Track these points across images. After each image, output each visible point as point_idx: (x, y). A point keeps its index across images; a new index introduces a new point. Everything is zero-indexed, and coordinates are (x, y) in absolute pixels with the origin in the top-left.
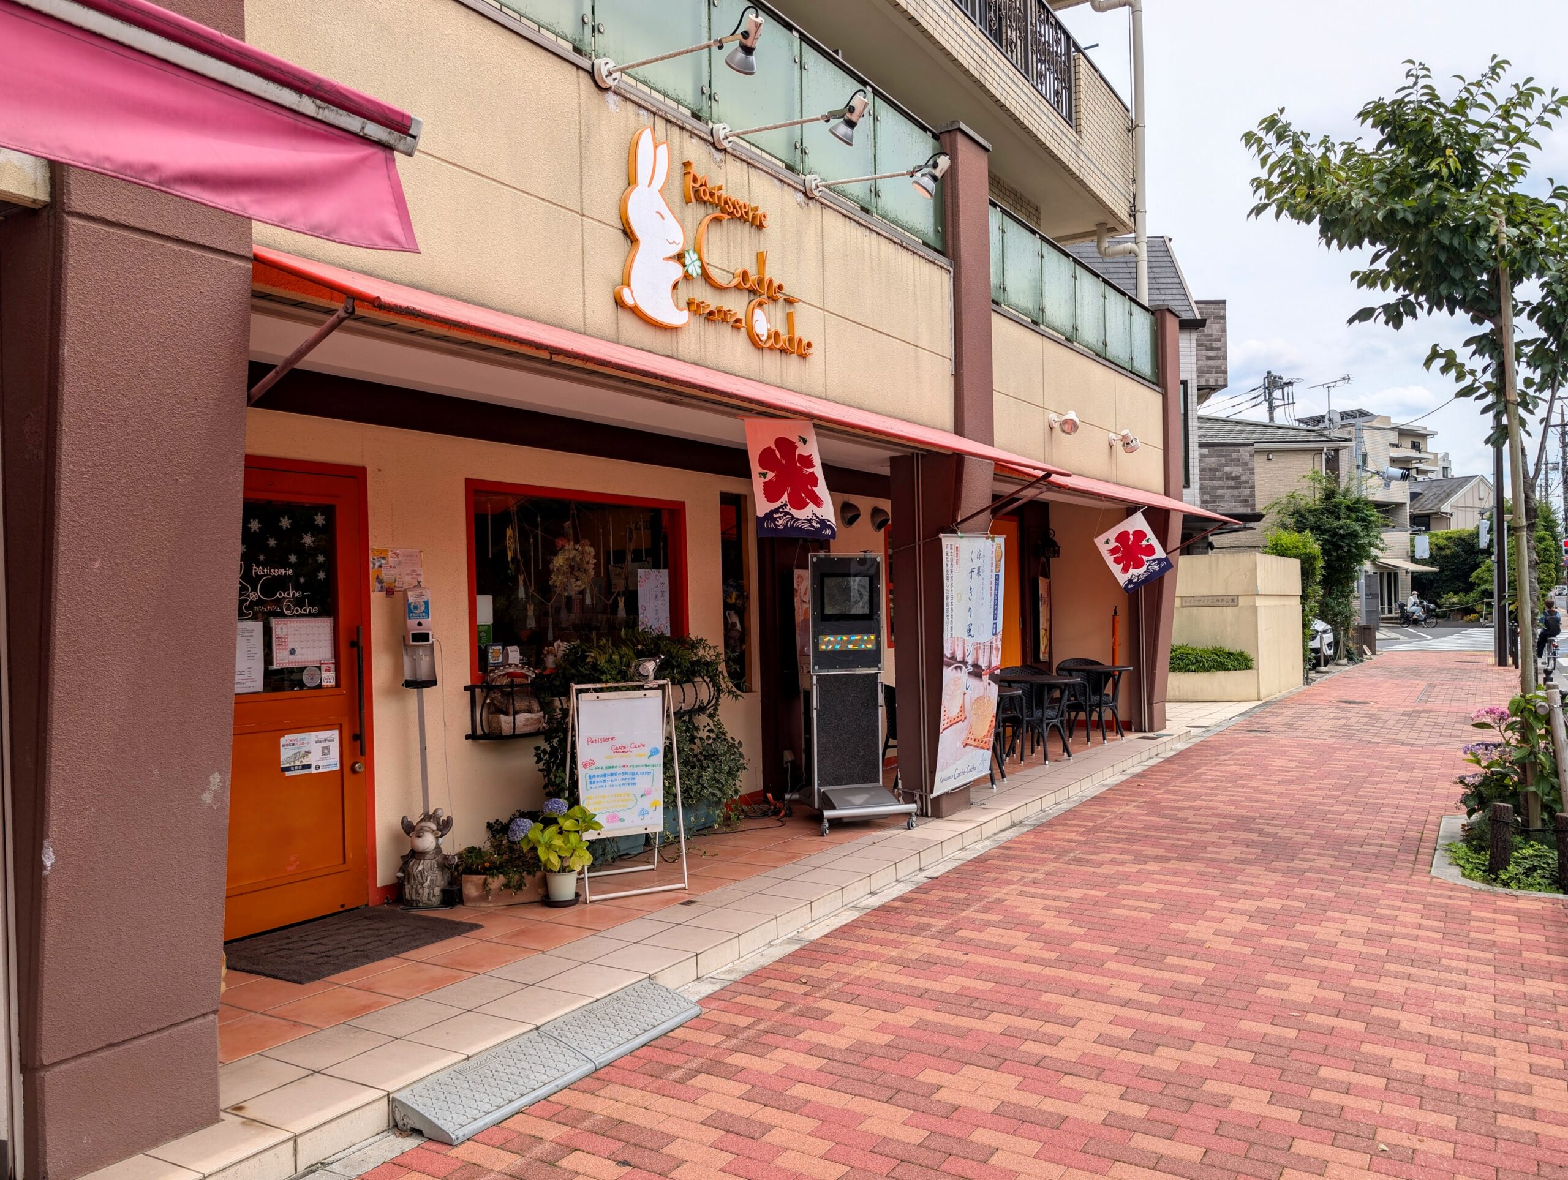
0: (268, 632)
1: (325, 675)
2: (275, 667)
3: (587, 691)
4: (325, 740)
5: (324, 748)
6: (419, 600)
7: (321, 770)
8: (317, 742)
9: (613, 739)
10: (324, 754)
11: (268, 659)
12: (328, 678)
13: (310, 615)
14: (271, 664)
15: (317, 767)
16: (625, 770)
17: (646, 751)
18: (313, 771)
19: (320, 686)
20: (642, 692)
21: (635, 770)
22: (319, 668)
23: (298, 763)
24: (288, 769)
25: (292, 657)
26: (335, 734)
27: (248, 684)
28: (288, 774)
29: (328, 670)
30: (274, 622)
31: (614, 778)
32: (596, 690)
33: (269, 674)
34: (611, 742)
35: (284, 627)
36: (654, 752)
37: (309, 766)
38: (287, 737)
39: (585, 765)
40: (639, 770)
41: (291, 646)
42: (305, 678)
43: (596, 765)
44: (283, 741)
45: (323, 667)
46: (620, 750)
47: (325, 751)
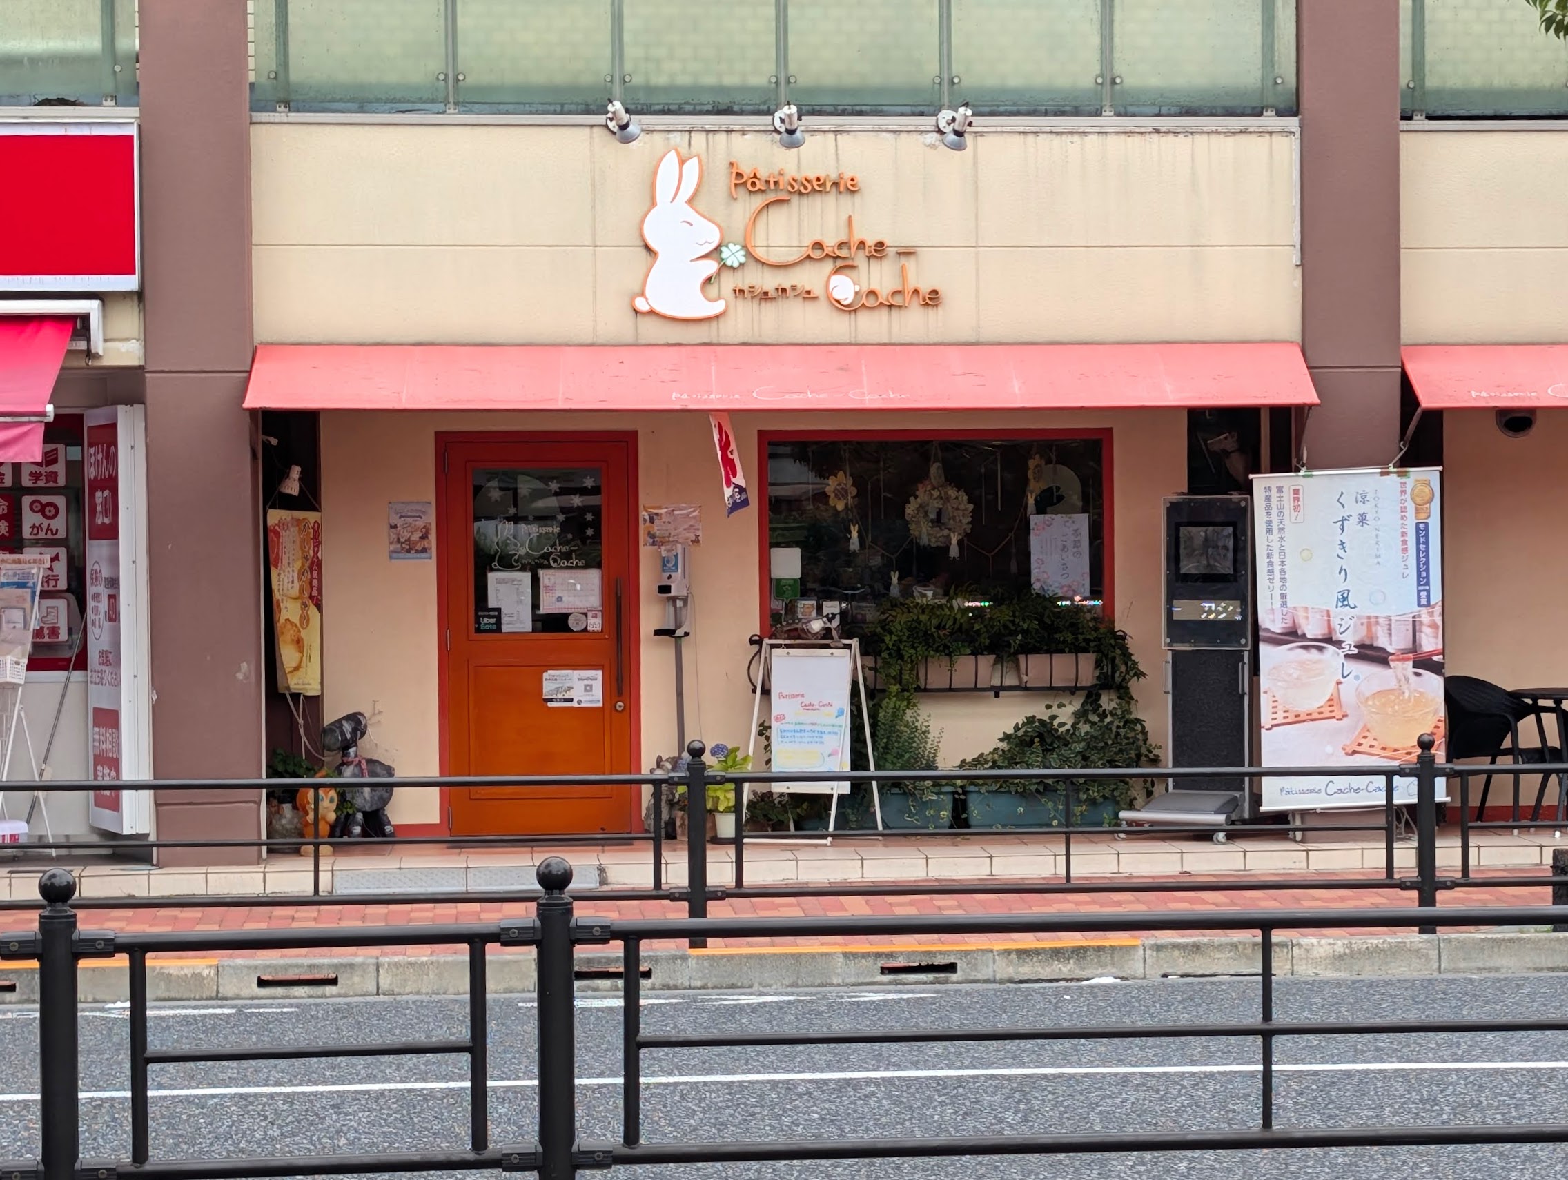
0: (535, 581)
1: (591, 621)
2: (542, 611)
3: (779, 646)
4: (588, 679)
5: (586, 686)
6: (670, 554)
7: (583, 705)
8: (579, 679)
9: (802, 695)
10: (586, 690)
11: (536, 605)
12: (595, 624)
13: (577, 567)
14: (539, 609)
15: (579, 702)
16: (814, 728)
17: (834, 711)
18: (575, 704)
19: (585, 630)
20: (830, 651)
21: (824, 729)
22: (586, 614)
23: (560, 696)
24: (551, 700)
25: (559, 605)
26: (598, 674)
27: (517, 625)
28: (549, 704)
29: (595, 616)
30: (541, 573)
31: (803, 734)
32: (788, 646)
33: (536, 618)
34: (800, 699)
35: (552, 577)
36: (841, 713)
37: (571, 700)
38: (549, 672)
39: (777, 719)
40: (827, 729)
41: (558, 594)
42: (571, 623)
43: (787, 720)
44: (545, 675)
45: (590, 614)
46: (808, 707)
47: (588, 688)
